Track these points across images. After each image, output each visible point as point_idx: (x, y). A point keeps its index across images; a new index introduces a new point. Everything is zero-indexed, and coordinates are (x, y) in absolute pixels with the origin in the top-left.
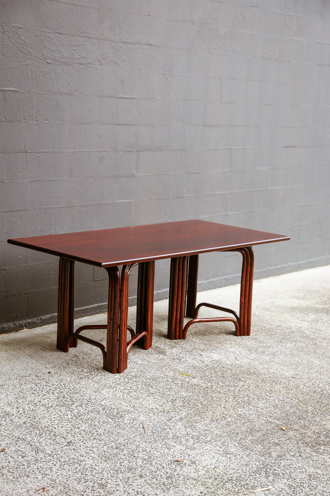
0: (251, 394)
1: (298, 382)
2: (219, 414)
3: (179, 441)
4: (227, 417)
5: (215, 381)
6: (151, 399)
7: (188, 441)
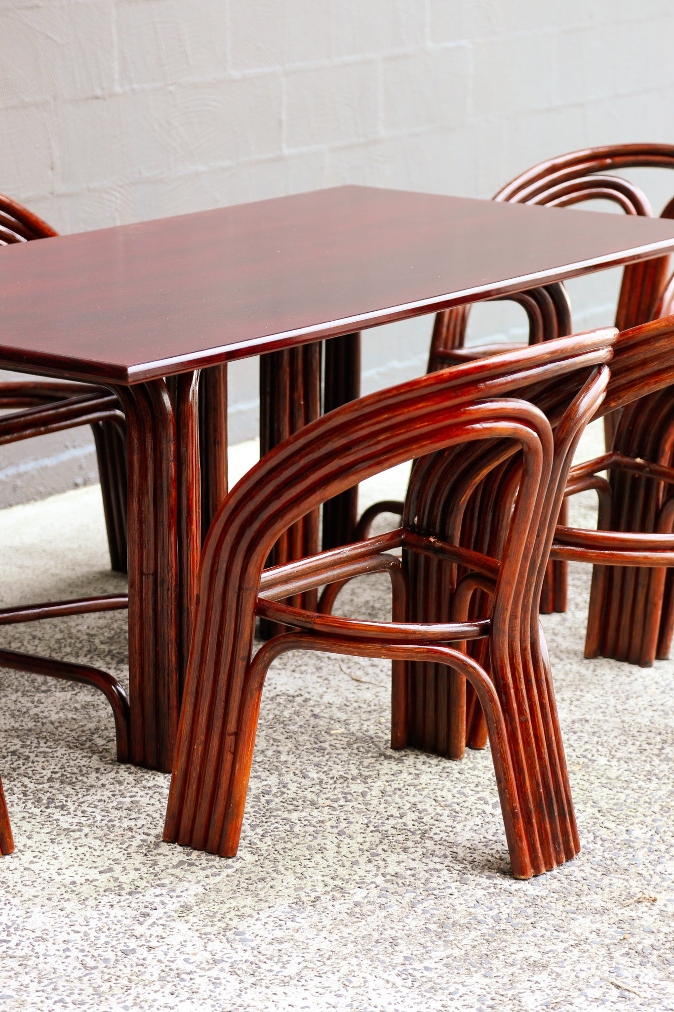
0: (427, 800)
1: (588, 746)
2: (321, 878)
3: (186, 989)
4: (349, 887)
5: (293, 768)
6: (64, 850)
7: (220, 984)
